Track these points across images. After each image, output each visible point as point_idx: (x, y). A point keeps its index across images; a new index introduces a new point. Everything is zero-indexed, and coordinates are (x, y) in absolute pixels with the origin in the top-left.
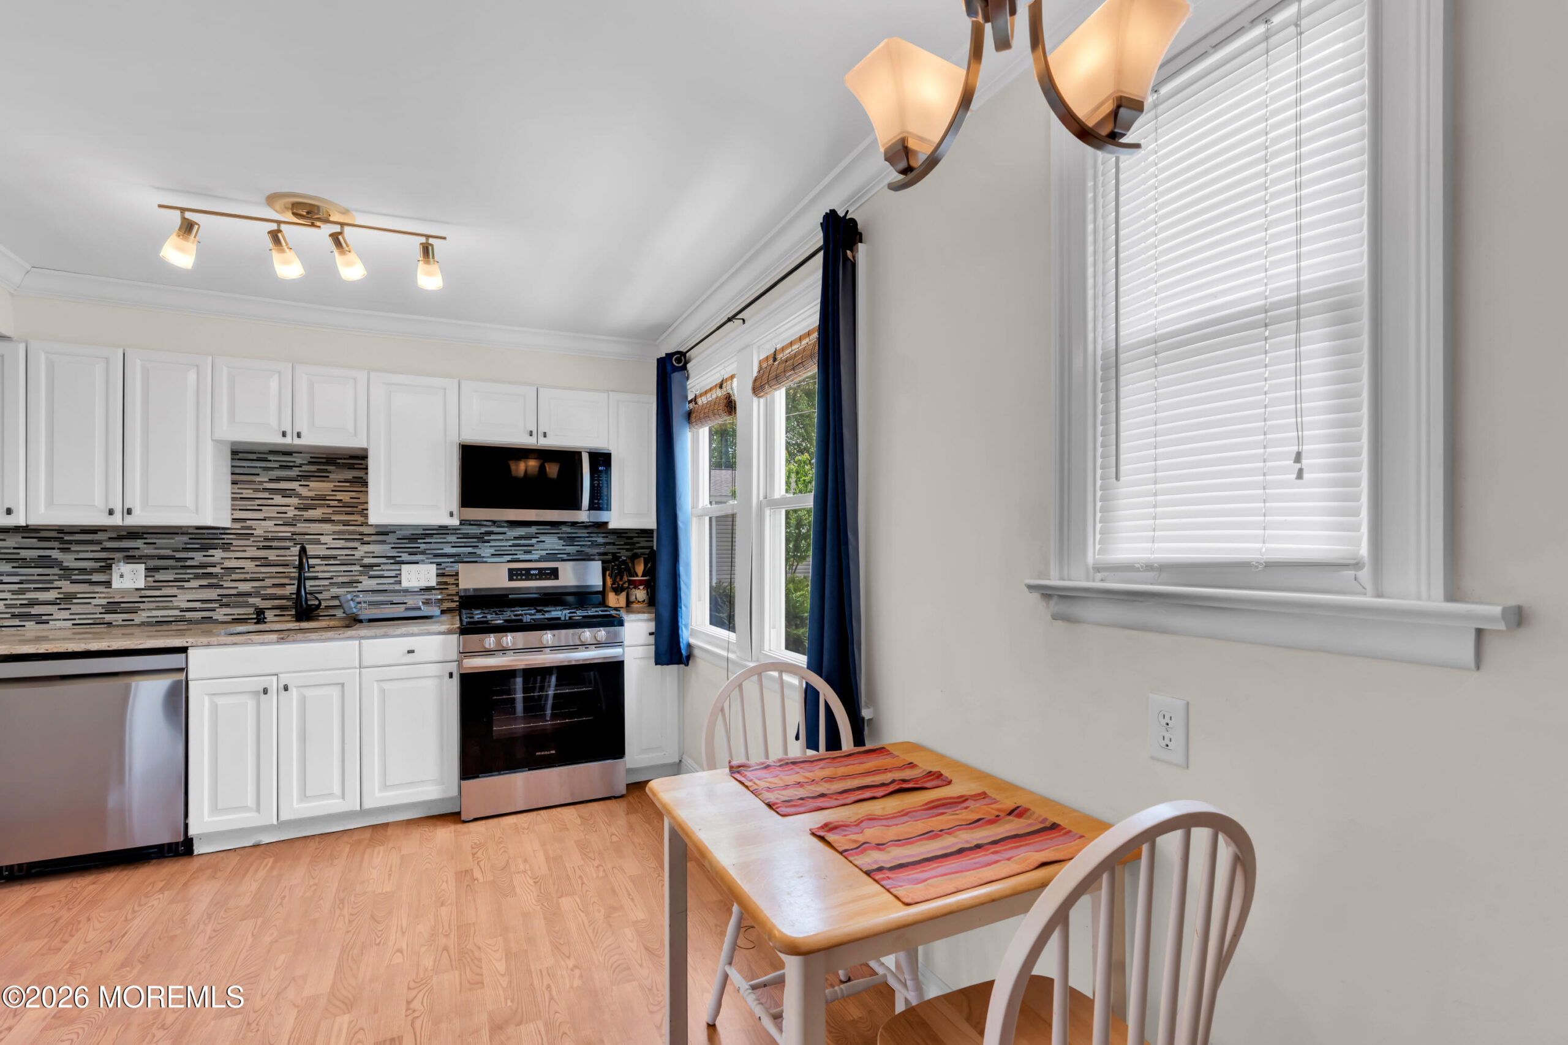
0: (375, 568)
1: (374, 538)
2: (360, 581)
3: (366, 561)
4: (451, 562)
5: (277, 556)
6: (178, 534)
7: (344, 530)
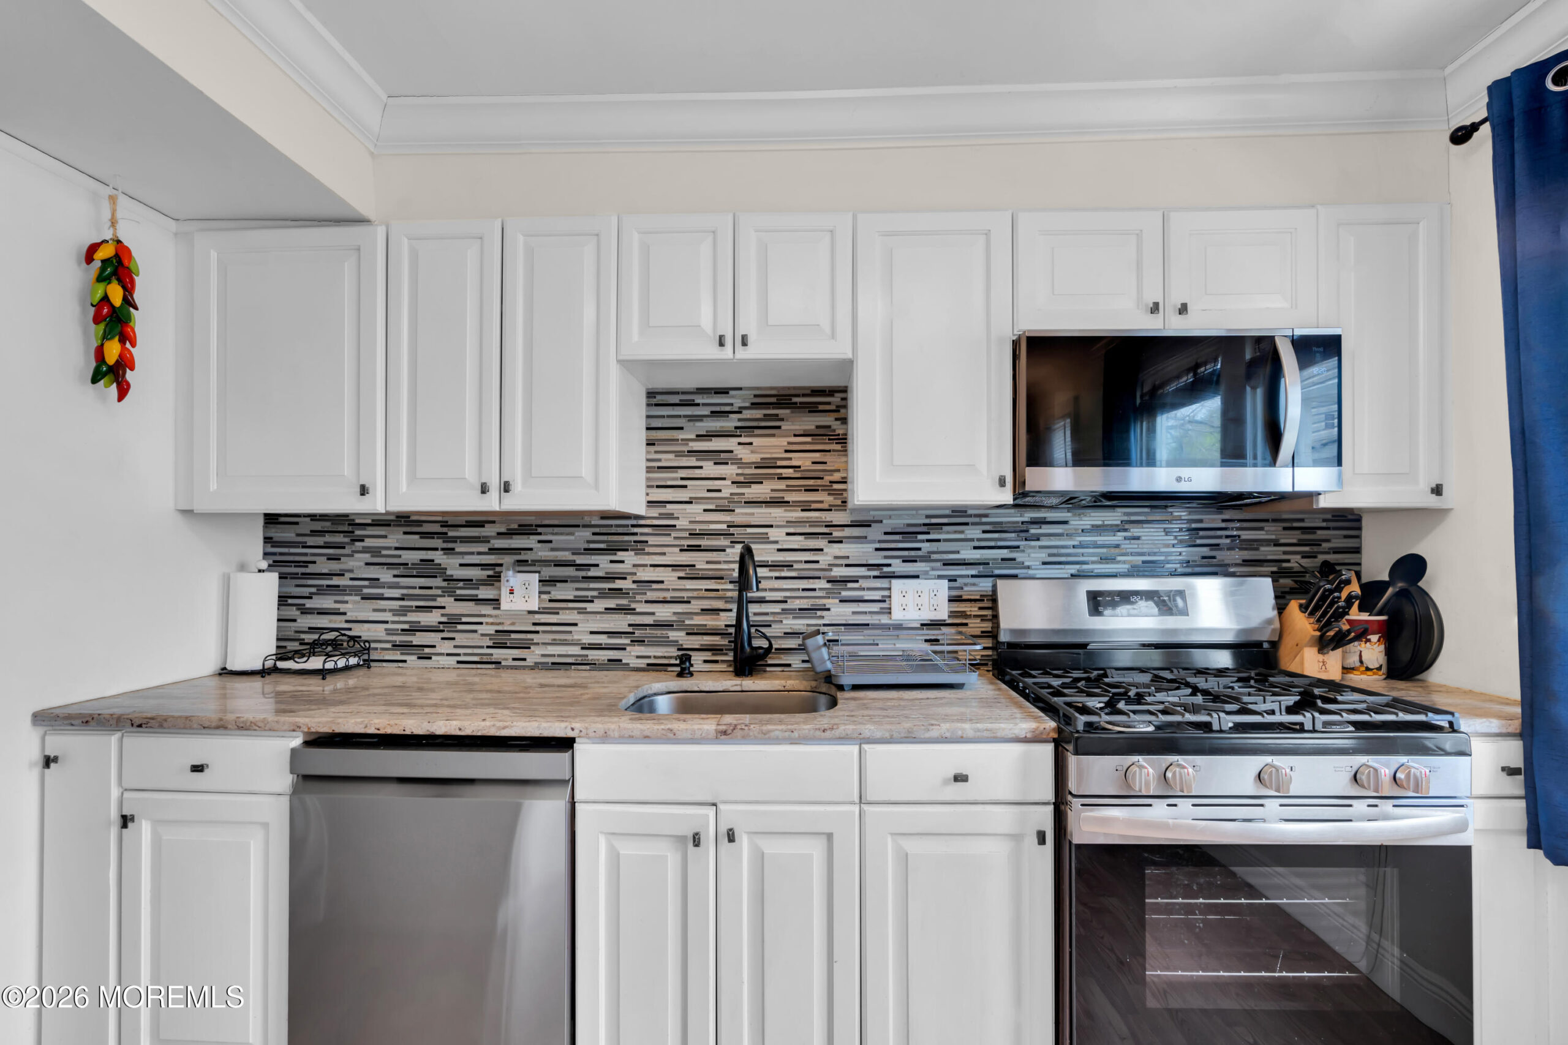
0: (850, 585)
1: (848, 532)
2: (827, 606)
3: (839, 572)
4: (973, 576)
5: (708, 562)
6: (578, 526)
7: (803, 518)
